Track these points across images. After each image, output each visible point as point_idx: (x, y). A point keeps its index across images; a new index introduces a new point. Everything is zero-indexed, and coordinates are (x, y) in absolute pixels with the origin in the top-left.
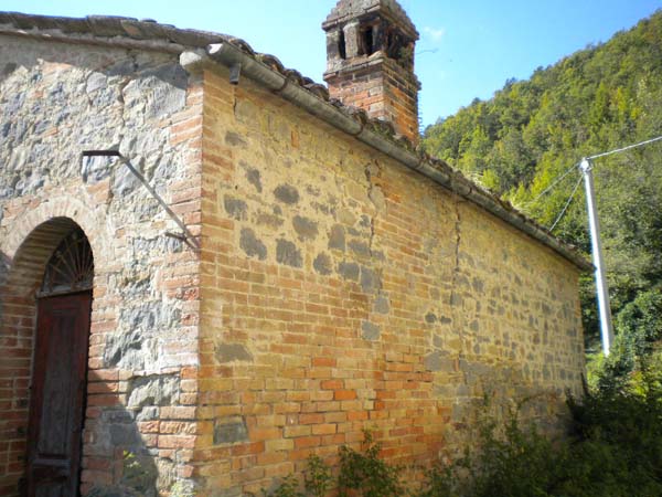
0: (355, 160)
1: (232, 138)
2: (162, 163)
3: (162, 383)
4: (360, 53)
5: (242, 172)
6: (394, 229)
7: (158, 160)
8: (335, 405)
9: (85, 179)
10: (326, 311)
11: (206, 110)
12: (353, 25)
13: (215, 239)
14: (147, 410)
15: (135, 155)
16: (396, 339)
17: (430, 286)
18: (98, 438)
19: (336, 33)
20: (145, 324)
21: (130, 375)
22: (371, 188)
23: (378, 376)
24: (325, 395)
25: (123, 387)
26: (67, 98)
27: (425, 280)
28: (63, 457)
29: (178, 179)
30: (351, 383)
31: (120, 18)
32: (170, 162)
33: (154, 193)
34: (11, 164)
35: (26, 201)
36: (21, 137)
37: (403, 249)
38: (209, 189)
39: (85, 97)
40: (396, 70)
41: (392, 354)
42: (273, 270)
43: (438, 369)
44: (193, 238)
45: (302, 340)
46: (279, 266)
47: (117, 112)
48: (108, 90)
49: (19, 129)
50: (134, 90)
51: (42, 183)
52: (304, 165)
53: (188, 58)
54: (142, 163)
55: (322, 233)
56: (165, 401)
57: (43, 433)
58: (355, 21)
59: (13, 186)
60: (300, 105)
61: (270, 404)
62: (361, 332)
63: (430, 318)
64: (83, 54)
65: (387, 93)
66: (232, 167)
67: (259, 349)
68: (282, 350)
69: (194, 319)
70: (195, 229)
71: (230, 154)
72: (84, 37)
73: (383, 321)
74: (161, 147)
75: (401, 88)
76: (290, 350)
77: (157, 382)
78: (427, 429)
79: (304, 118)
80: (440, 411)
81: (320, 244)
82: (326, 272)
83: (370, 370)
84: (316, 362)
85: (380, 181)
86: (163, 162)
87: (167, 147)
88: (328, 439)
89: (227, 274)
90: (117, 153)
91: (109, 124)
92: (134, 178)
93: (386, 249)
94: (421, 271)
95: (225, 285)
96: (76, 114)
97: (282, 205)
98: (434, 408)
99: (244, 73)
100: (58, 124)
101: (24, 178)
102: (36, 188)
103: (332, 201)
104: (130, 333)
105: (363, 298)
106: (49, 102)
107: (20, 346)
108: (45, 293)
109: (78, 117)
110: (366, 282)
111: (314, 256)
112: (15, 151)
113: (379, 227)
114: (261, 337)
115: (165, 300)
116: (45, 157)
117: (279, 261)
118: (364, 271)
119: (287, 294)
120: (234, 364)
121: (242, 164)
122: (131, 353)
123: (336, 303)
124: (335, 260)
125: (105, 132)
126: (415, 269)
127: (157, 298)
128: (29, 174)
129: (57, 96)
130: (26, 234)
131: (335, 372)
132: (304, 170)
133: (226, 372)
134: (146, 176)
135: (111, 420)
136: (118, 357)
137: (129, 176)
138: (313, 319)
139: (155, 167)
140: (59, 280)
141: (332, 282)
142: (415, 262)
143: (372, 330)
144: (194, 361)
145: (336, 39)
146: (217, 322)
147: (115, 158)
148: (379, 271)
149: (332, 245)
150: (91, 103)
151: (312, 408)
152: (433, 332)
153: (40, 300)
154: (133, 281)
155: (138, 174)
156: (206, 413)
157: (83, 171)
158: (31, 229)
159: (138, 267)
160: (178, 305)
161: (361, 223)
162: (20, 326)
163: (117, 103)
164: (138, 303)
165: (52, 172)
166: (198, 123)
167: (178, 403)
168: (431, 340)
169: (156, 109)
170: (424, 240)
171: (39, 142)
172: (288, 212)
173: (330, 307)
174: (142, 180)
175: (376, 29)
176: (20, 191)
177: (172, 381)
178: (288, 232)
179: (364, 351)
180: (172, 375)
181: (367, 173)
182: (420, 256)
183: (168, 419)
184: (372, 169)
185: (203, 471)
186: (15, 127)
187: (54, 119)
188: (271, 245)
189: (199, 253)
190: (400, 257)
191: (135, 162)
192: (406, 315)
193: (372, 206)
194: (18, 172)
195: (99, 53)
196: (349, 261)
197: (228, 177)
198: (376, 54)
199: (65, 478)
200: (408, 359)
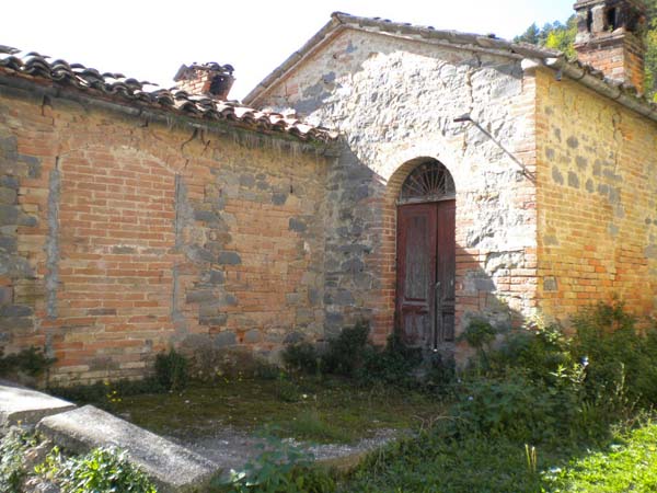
0: (607, 113)
1: (548, 111)
2: (504, 127)
3: (510, 256)
4: (605, 29)
5: (552, 131)
6: (628, 159)
7: (502, 125)
8: (595, 275)
9: (444, 133)
10: (591, 216)
11: (537, 96)
12: (600, 7)
13: (542, 174)
14: (500, 271)
15: (483, 121)
16: (628, 236)
17: (649, 199)
18: (466, 287)
19: (586, 13)
20: (497, 222)
21: (488, 251)
22: (615, 132)
23: (617, 259)
24: (591, 268)
25: (483, 258)
26: (424, 79)
27: (645, 194)
28: (424, 300)
29: (517, 137)
30: (603, 263)
31: (475, 36)
32: (511, 127)
33: (500, 145)
34: (380, 121)
35: (396, 144)
36: (388, 103)
37: (634, 174)
38: (539, 144)
39: (439, 80)
40: (633, 40)
41: (625, 245)
42: (566, 191)
43: (652, 257)
44: (531, 174)
45: (580, 234)
46: (570, 188)
47: (467, 92)
48: (458, 78)
49: (385, 98)
50: (479, 78)
51: (408, 135)
52: (580, 121)
53: (527, 64)
54: (489, 126)
55: (589, 165)
56: (514, 266)
57: (407, 286)
58: (601, 4)
59: (384, 134)
60: (588, 87)
61: (566, 271)
62: (609, 229)
63: (648, 221)
64: (436, 51)
65: (627, 60)
66: (547, 128)
67: (562, 238)
68: (571, 240)
69: (534, 220)
70: (532, 169)
71: (547, 121)
72: (441, 42)
73: (621, 222)
74: (504, 117)
75: (635, 54)
76: (575, 240)
77: (507, 255)
78: (644, 297)
79: (582, 90)
80: (652, 286)
81: (588, 173)
82: (591, 191)
83: (613, 255)
84: (586, 248)
85: (621, 126)
86: (506, 126)
87: (508, 117)
88: (592, 295)
89: (547, 194)
90: (469, 119)
91: (460, 100)
92: (483, 135)
93: (623, 174)
94: (643, 188)
95: (547, 201)
96: (433, 91)
97: (571, 149)
98: (649, 285)
99: (564, 74)
100: (418, 96)
101: (391, 130)
102: (404, 137)
103: (595, 144)
104: (486, 228)
105: (610, 208)
106: (409, 82)
107: (390, 235)
108: (403, 202)
109: (435, 93)
110: (612, 197)
111: (585, 181)
112: (383, 112)
113: (619, 159)
114: (562, 232)
115: (511, 209)
116: (409, 118)
117: (570, 185)
118: (611, 190)
119: (573, 205)
120: (551, 246)
121: (553, 126)
122: (487, 239)
123: (596, 211)
124: (596, 183)
125: (458, 105)
126: (640, 187)
127: (505, 207)
128: (396, 128)
129: (416, 77)
130: (398, 166)
131: (596, 255)
132: (581, 125)
133: (548, 251)
134: (492, 134)
135: (474, 276)
136: (477, 241)
137: (479, 134)
138: (585, 221)
139: (499, 129)
140: (412, 194)
141: (595, 198)
142: (640, 182)
143: (615, 229)
144: (534, 244)
145: (585, 18)
146: (544, 223)
147: (467, 123)
148: (619, 190)
149: (594, 173)
150: (445, 84)
151: (584, 275)
152: (649, 231)
153: (398, 206)
154: (486, 197)
155: (487, 133)
156: (541, 273)
157: (442, 129)
158: (401, 163)
159: (489, 190)
160: (522, 212)
161: (611, 157)
162: (390, 222)
163: (467, 86)
164: (491, 210)
165: (416, 127)
166: (532, 103)
167: (523, 267)
168: (648, 237)
169: (498, 93)
170: (645, 166)
171: (403, 107)
172: (573, 153)
173: (593, 213)
174: (490, 137)
175: (618, 10)
176: (390, 139)
177: (518, 255)
178: (573, 166)
179: (610, 242)
180: (518, 252)
181: (613, 121)
182: (642, 177)
183: (517, 276)
184: (617, 118)
185: (540, 304)
186: (381, 96)
187: (415, 93)
188: (565, 175)
189: (535, 182)
190: (631, 179)
191: (484, 126)
192: (634, 219)
193: (616, 144)
194: (387, 126)
195: (450, 52)
196: (603, 183)
197: (546, 136)
198: (619, 30)
199: (426, 312)
200: (635, 248)
